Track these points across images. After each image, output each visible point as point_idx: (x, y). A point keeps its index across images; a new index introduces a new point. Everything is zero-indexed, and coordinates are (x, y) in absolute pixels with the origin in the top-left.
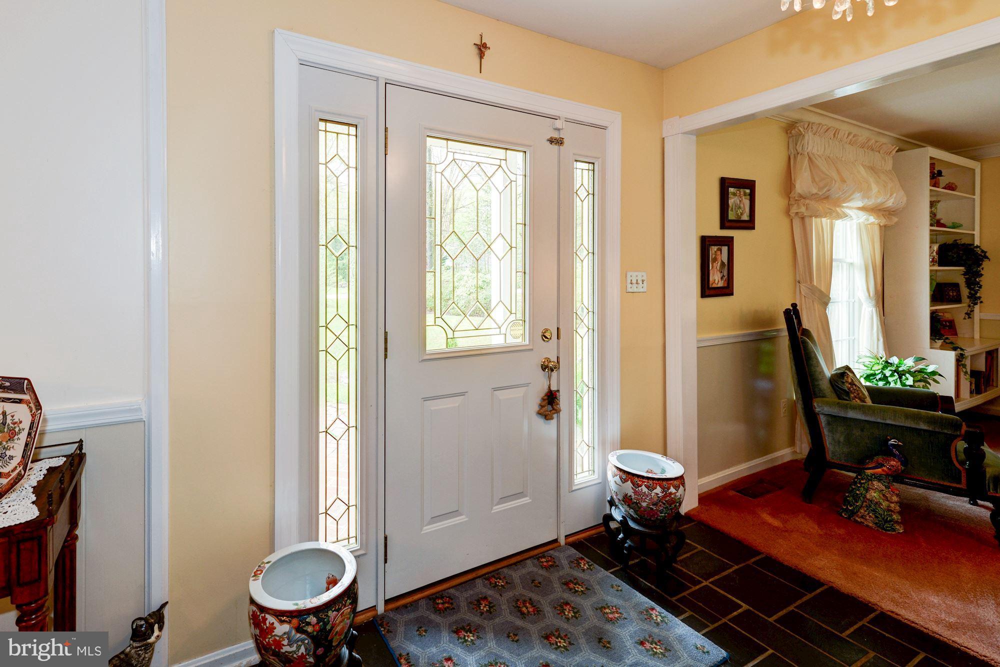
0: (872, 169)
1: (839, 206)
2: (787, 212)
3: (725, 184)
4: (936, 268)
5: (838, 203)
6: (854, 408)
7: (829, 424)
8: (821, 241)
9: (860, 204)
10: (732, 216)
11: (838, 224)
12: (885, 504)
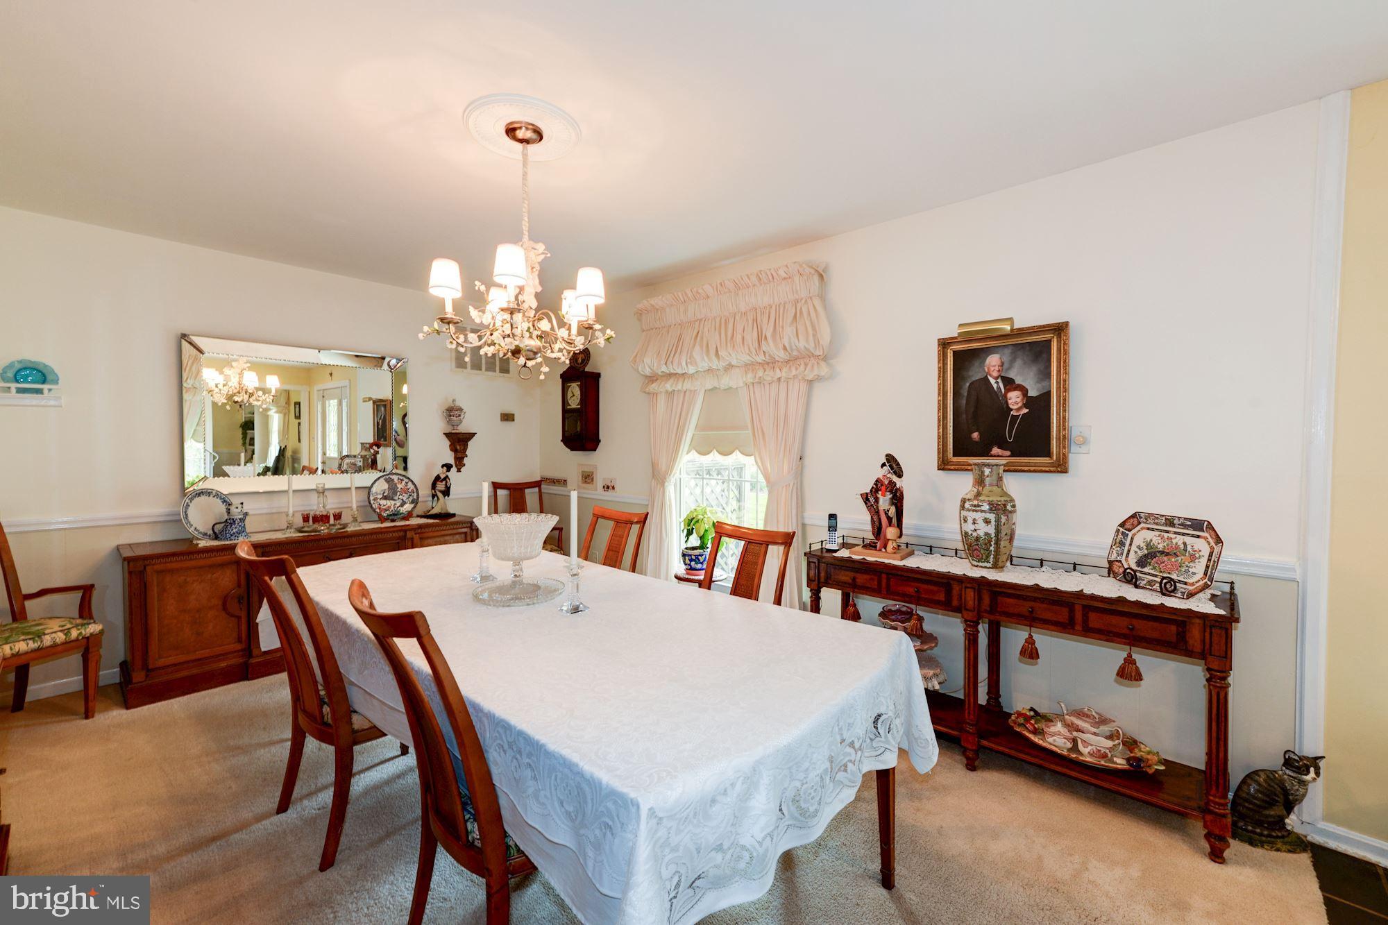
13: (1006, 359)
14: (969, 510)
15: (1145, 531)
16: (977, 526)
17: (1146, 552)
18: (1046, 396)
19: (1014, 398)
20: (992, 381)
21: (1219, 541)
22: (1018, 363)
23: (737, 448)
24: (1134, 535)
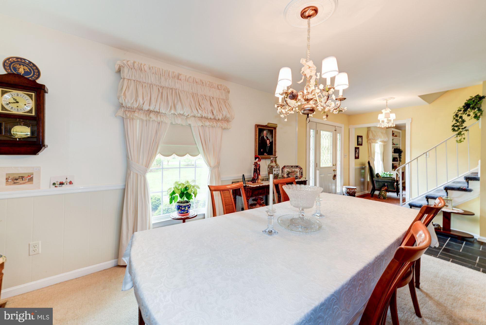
0: (382, 133)
1: (376, 141)
2: (367, 142)
3: (358, 137)
4: (393, 154)
5: (376, 140)
6: (380, 179)
7: (376, 182)
8: (373, 148)
9: (380, 140)
10: (359, 143)
11: (376, 144)
12: (384, 195)
13: (267, 132)
14: (276, 168)
15: (286, 169)
16: (277, 172)
17: (288, 173)
18: (272, 141)
19: (268, 141)
20: (265, 137)
21: (301, 169)
22: (269, 134)
23: (174, 153)
24: (284, 170)
